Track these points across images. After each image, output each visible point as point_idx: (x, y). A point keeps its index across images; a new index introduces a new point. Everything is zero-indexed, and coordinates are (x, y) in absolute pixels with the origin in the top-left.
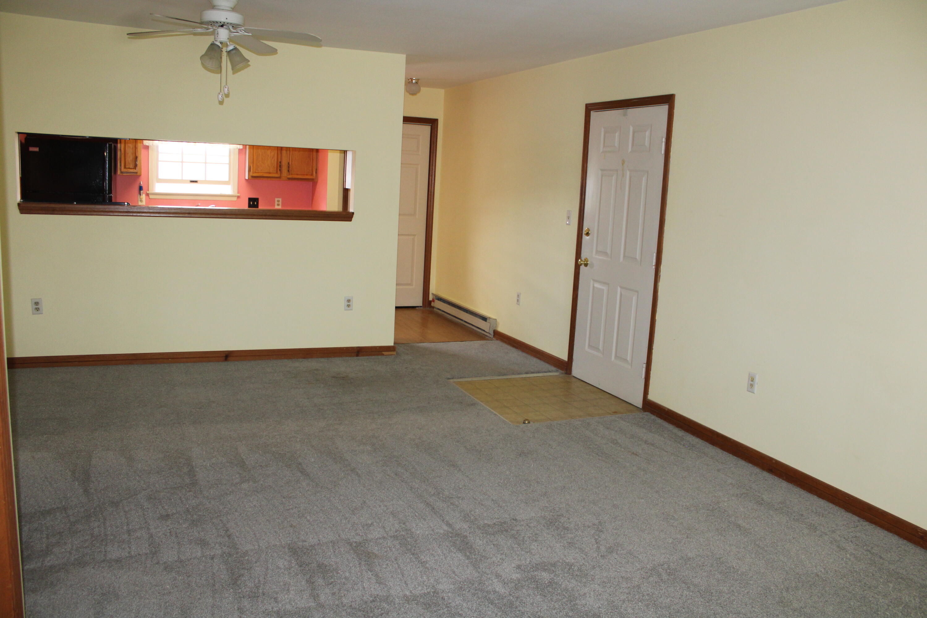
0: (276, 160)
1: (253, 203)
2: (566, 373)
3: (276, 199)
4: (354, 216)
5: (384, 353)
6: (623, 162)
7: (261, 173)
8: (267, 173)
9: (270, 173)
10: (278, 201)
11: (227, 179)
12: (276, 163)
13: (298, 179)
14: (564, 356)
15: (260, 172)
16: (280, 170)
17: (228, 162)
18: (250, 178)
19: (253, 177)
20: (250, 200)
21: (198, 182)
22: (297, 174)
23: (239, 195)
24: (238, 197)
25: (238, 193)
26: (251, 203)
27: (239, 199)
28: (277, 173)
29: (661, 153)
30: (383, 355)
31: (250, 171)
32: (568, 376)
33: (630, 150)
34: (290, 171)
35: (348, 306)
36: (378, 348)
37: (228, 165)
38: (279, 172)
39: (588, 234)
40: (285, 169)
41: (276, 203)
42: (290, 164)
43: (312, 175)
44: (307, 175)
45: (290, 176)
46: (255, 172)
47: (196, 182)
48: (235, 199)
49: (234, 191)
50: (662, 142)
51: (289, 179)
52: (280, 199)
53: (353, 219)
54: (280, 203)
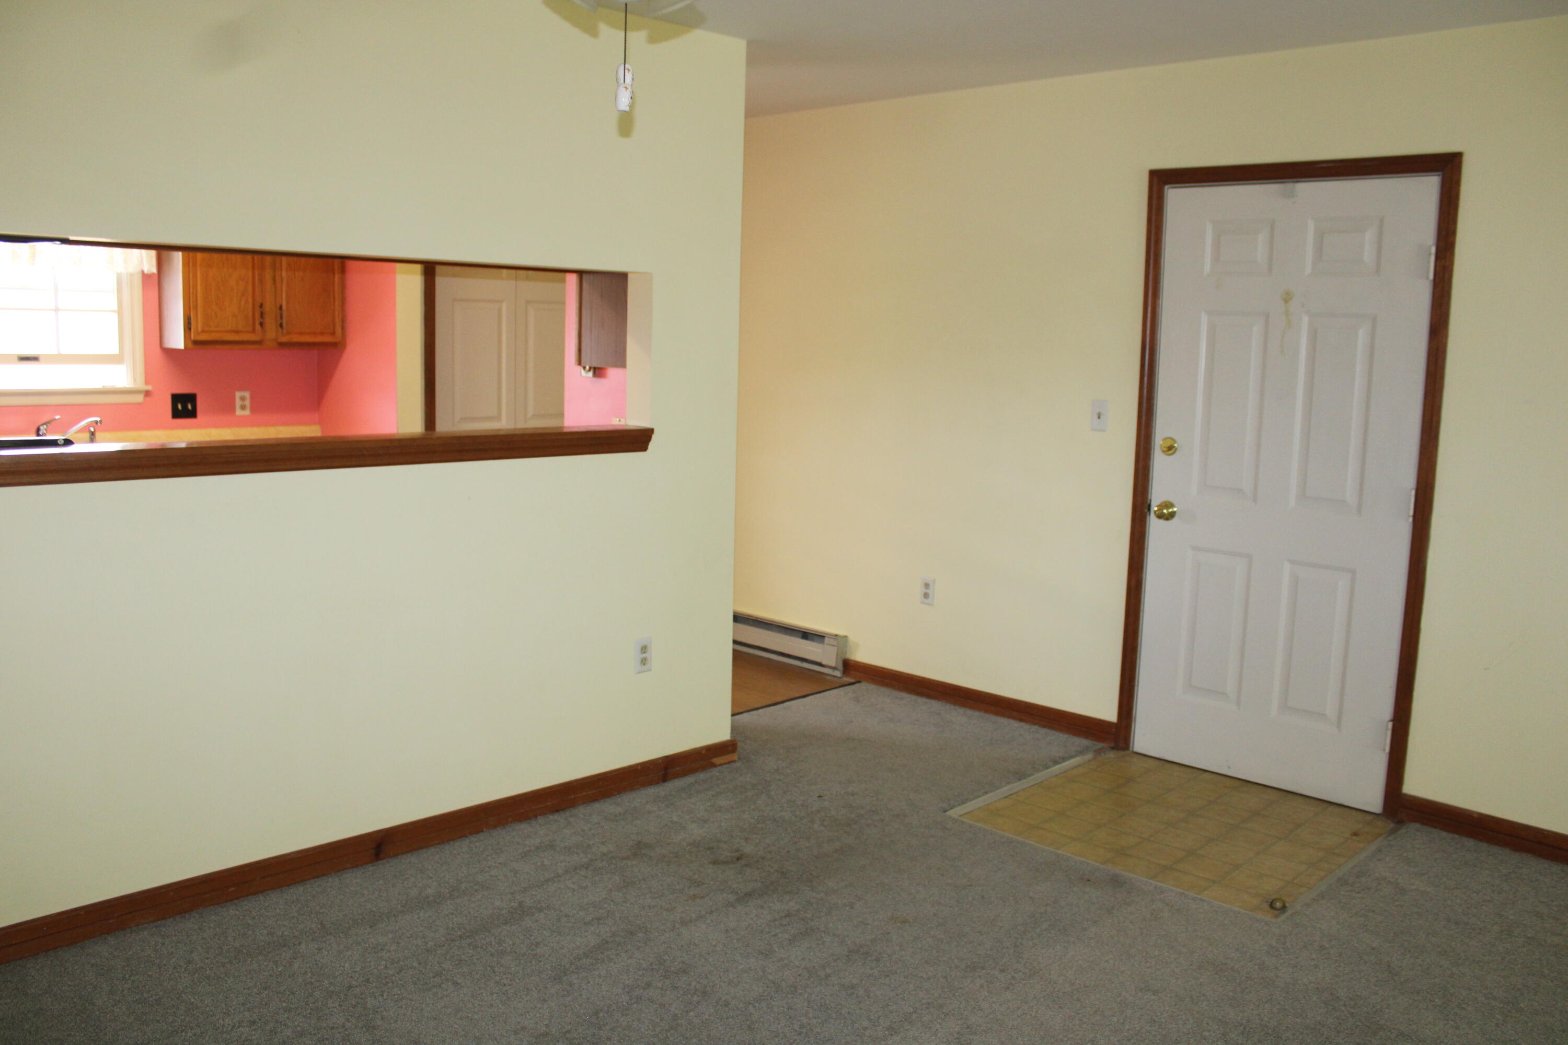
0: (250, 300)
1: (185, 407)
2: (1115, 748)
3: (238, 394)
4: (654, 437)
5: (717, 760)
6: (1287, 297)
7: (216, 332)
8: (227, 332)
9: (237, 332)
10: (243, 399)
11: (115, 350)
12: (250, 306)
13: (301, 345)
14: (1108, 712)
15: (212, 331)
16: (261, 324)
17: (116, 308)
18: (190, 345)
19: (196, 343)
20: (176, 398)
21: (41, 359)
22: (301, 333)
23: (149, 388)
24: (147, 394)
25: (147, 383)
26: (180, 407)
27: (148, 399)
28: (254, 331)
29: (1428, 278)
30: (714, 765)
31: (190, 329)
32: (1121, 753)
33: (1308, 270)
34: (284, 325)
35: (644, 661)
36: (704, 752)
37: (116, 316)
38: (258, 327)
39: (1170, 449)
40: (270, 321)
41: (238, 403)
42: (284, 307)
43: (333, 334)
44: (322, 333)
45: (284, 339)
46: (203, 331)
47: (35, 359)
48: (140, 398)
49: (135, 380)
50: (1430, 254)
51: (282, 345)
52: (247, 394)
53: (651, 445)
54: (247, 403)
